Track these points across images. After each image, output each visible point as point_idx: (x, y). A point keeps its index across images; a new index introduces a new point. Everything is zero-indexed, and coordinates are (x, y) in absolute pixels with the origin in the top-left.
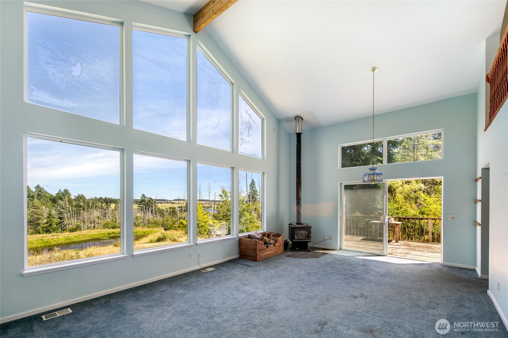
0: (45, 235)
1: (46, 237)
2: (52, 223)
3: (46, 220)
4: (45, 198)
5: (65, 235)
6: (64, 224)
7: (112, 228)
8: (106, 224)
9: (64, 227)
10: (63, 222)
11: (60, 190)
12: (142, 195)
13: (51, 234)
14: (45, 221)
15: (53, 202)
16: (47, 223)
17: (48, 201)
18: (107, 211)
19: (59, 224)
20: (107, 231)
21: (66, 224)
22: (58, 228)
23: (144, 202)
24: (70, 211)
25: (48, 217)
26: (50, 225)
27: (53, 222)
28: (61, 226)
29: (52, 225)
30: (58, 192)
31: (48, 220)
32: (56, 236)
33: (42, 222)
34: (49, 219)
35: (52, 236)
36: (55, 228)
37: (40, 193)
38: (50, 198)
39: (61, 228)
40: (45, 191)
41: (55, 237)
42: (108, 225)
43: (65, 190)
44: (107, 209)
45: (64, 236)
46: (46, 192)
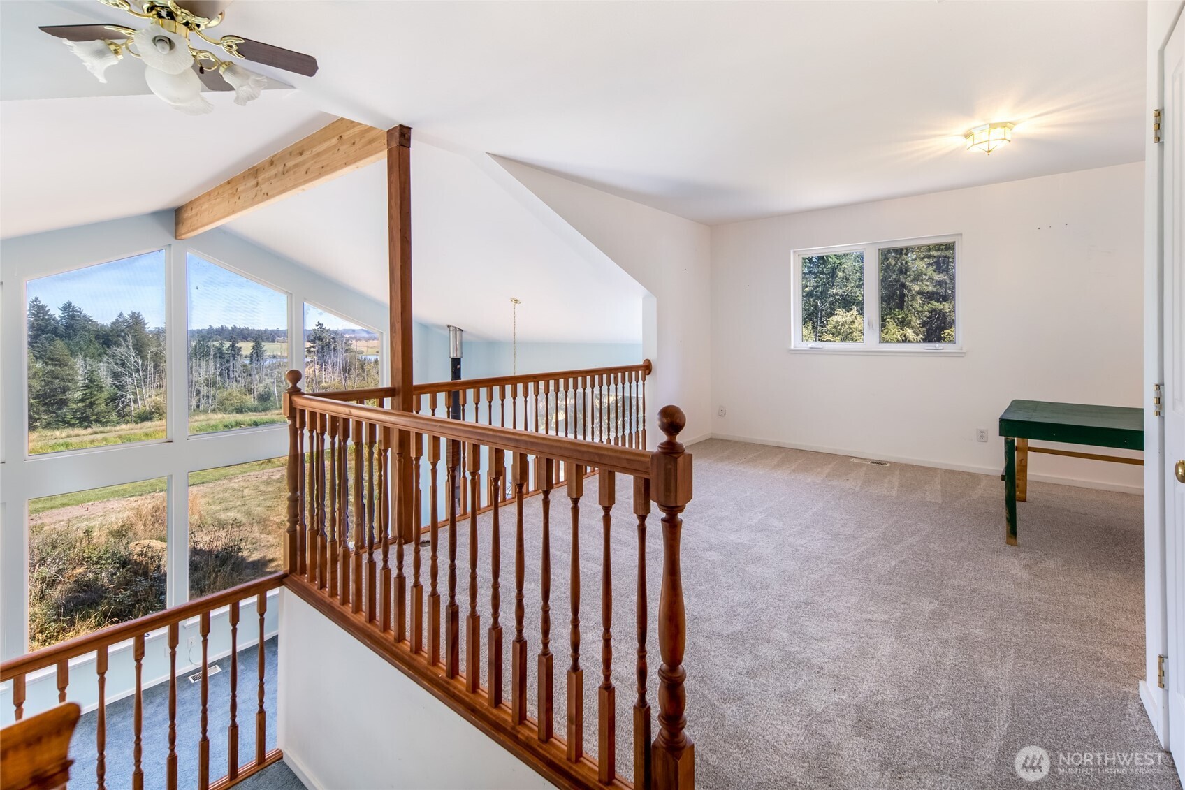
0: (76, 431)
1: (77, 436)
2: (94, 401)
3: (80, 393)
4: (86, 333)
5: (121, 430)
6: (123, 402)
7: (237, 412)
8: (226, 399)
9: (124, 407)
10: (122, 396)
11: (121, 314)
12: (317, 325)
13: (89, 430)
14: (78, 395)
15: (104, 343)
16: (82, 400)
17: (91, 341)
18: (231, 364)
19: (111, 401)
20: (223, 418)
21: (130, 402)
22: (109, 412)
23: (322, 340)
24: (138, 369)
25: (87, 386)
26: (92, 404)
27: (97, 397)
28: (117, 407)
29: (95, 404)
30: (117, 320)
31: (86, 394)
32: (102, 432)
33: (73, 397)
34: (87, 391)
35: (91, 434)
36: (103, 413)
37: (72, 322)
38: (97, 333)
39: (118, 411)
40: (84, 316)
41: (99, 436)
42: (231, 400)
43: (134, 313)
44: (231, 358)
45: (120, 433)
46: (87, 319)
